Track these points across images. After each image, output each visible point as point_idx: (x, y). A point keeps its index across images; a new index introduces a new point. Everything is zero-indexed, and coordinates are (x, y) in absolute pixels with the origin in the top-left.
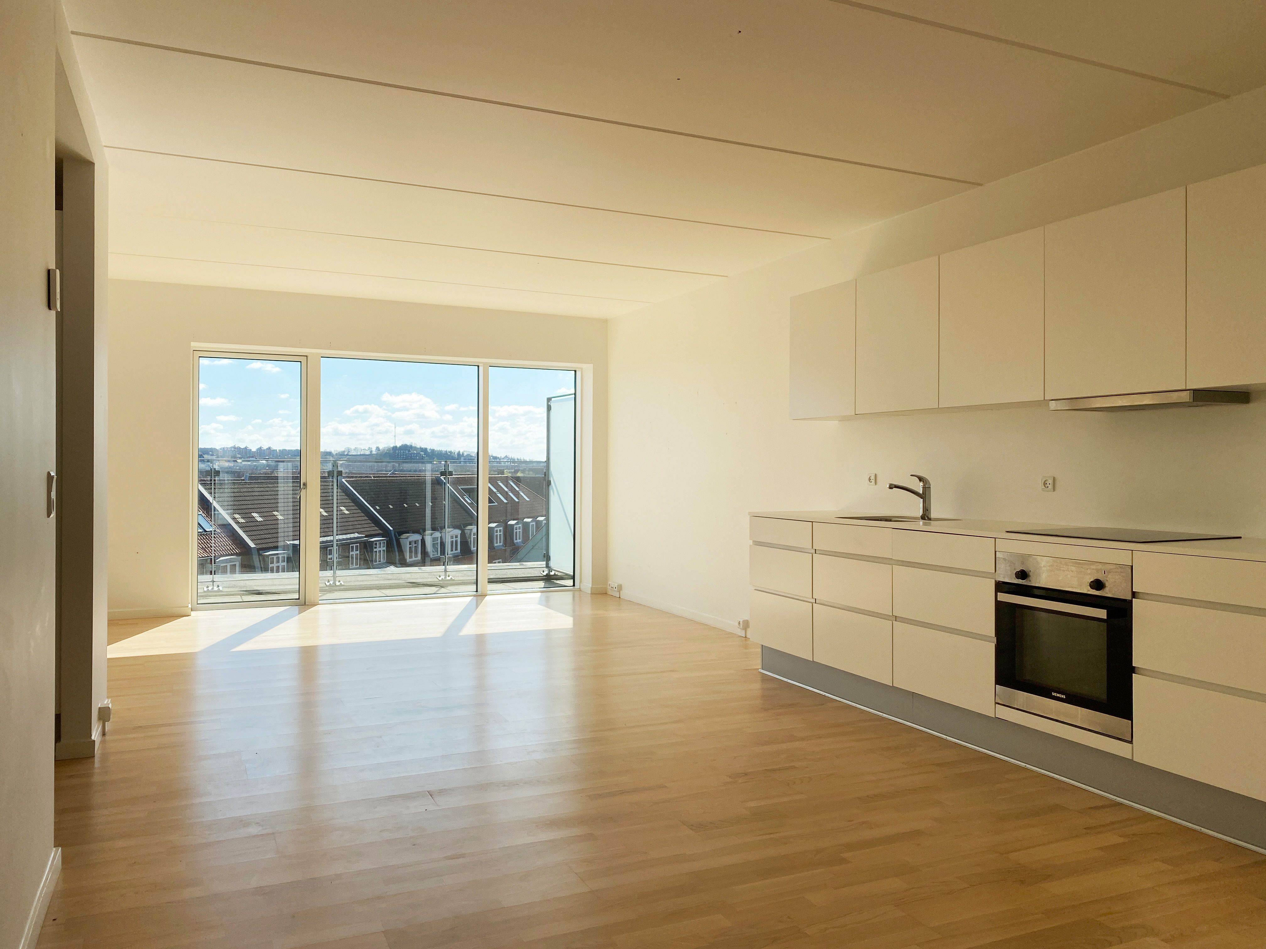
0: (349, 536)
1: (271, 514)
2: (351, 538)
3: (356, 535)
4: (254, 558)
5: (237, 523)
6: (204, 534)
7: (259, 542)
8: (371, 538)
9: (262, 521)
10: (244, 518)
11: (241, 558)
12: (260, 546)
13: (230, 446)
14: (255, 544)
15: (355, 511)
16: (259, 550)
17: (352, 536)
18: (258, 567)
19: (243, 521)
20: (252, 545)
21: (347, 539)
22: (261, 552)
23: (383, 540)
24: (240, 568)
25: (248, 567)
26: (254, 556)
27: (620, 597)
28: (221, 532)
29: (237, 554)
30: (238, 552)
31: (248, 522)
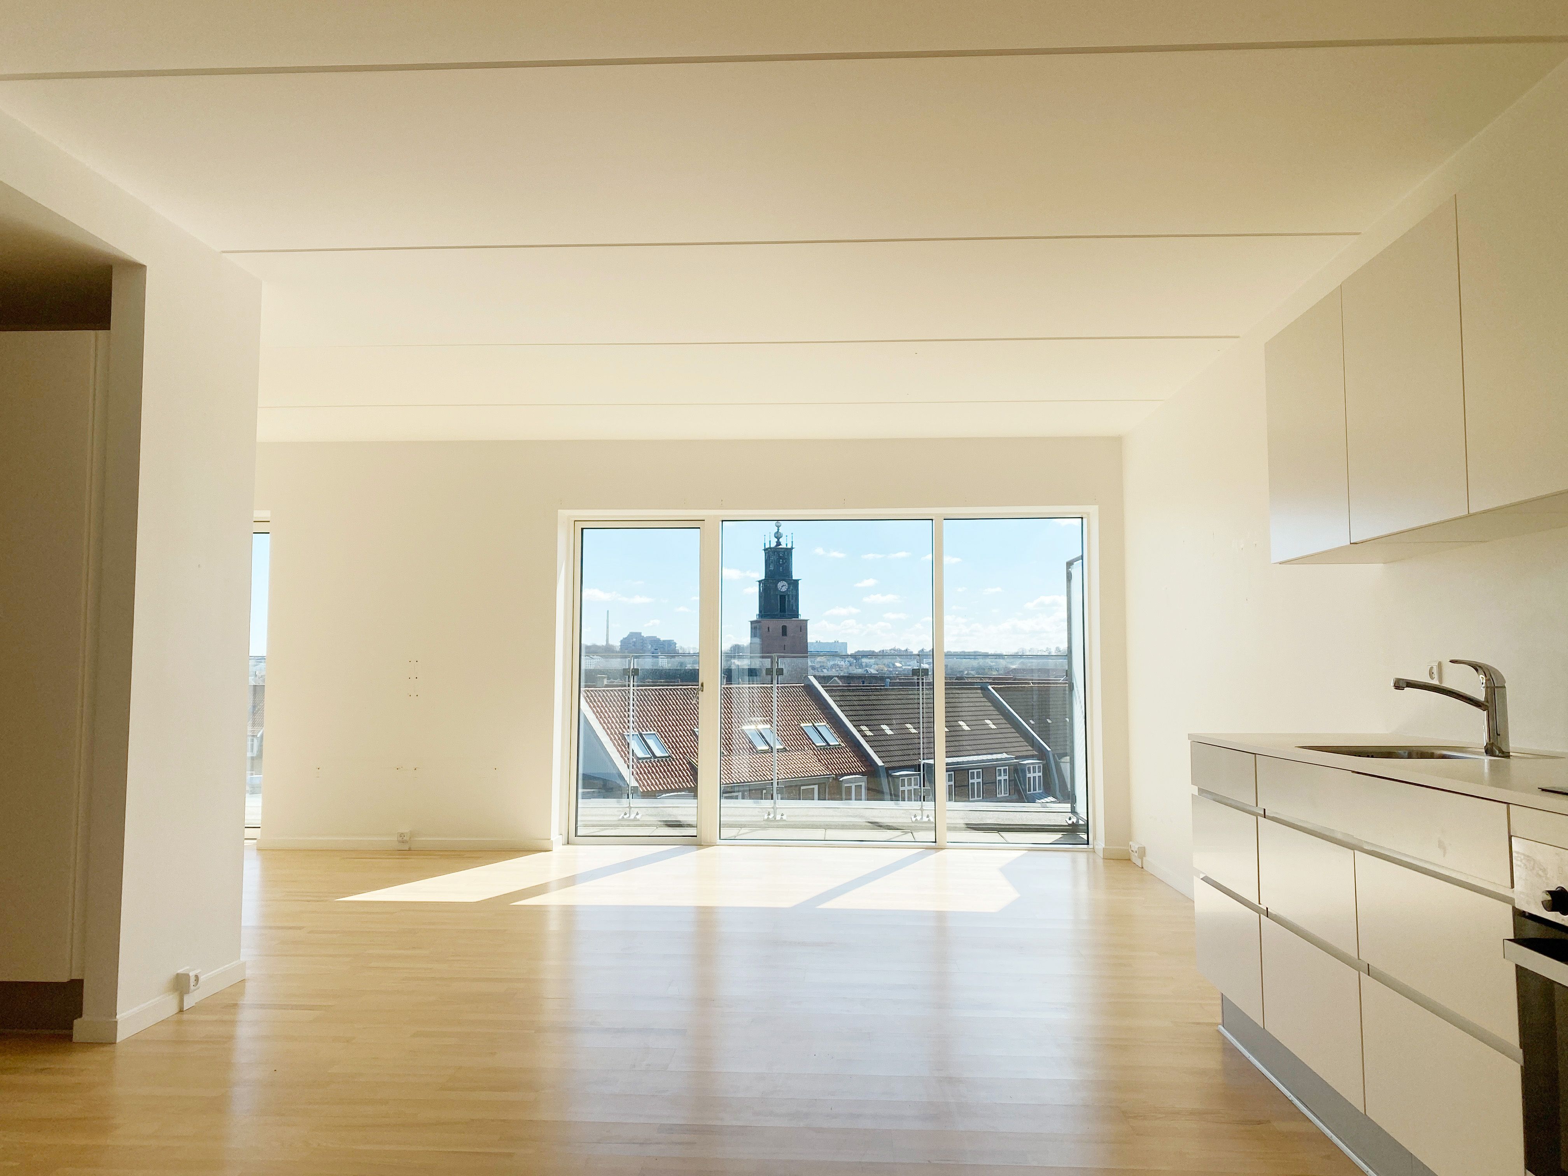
0: (995, 756)
1: (902, 726)
2: (997, 759)
3: (1005, 756)
4: (883, 781)
5: (864, 736)
6: (827, 749)
7: (888, 759)
8: (1023, 759)
9: (892, 734)
10: (872, 730)
11: (867, 778)
12: (890, 765)
13: (890, 648)
14: (883, 762)
15: (1003, 726)
16: (887, 769)
17: (999, 756)
18: (887, 793)
19: (871, 734)
20: (880, 763)
21: (993, 760)
22: (890, 772)
23: (1039, 763)
24: (866, 791)
25: (875, 793)
26: (882, 778)
27: (1143, 868)
28: (846, 746)
29: (862, 774)
30: (864, 771)
31: (876, 735)
